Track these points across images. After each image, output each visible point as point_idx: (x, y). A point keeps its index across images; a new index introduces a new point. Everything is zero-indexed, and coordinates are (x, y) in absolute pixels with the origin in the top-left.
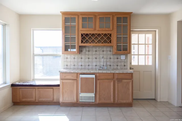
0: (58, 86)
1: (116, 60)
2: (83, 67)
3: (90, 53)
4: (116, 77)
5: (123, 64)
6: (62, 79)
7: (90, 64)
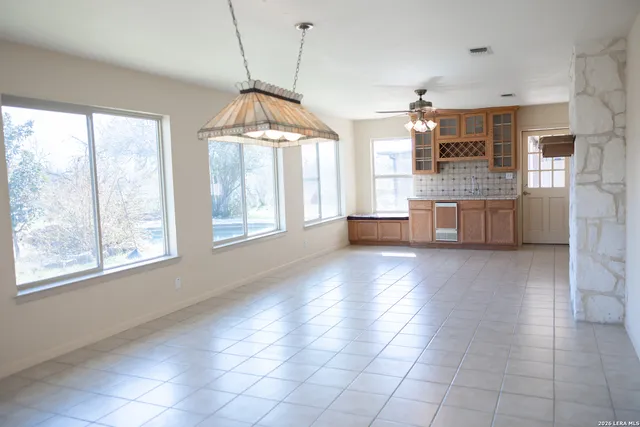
0: (407, 219)
1: (497, 181)
2: (445, 192)
3: (456, 171)
4: (489, 205)
5: (509, 186)
6: (411, 209)
7: (456, 188)
